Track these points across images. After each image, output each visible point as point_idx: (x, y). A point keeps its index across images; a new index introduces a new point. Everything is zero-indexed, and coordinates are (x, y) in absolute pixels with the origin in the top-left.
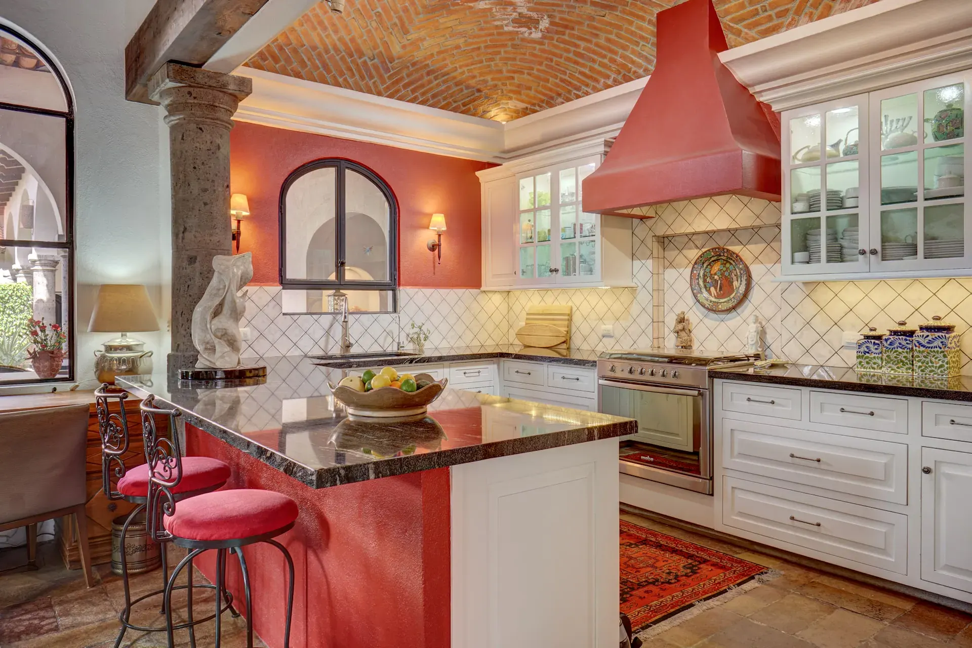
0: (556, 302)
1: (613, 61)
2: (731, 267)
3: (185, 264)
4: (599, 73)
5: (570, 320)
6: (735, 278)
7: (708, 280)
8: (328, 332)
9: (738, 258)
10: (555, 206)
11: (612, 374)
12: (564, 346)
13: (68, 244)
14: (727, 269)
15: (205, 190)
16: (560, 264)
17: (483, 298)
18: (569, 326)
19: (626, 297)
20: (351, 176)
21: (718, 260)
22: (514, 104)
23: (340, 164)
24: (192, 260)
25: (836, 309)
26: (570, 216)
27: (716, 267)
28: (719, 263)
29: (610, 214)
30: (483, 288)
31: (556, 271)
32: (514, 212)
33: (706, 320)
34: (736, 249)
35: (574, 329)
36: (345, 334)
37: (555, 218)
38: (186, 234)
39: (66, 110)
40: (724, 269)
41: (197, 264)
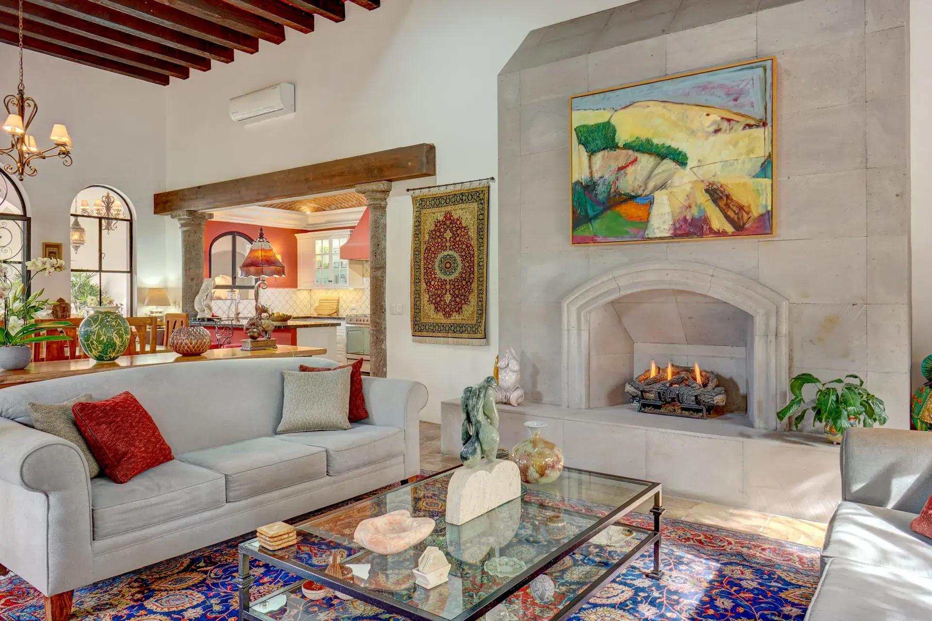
0: (332, 295)
1: (354, 196)
3: (189, 281)
4: (350, 200)
5: (338, 303)
8: (229, 308)
10: (330, 254)
11: (351, 322)
12: (336, 314)
13: (131, 271)
15: (197, 254)
16: (332, 279)
17: (298, 293)
18: (338, 305)
19: (360, 293)
20: (238, 238)
22: (313, 205)
23: (234, 234)
24: (192, 279)
26: (337, 258)
29: (352, 261)
30: (298, 288)
31: (331, 281)
32: (313, 254)
35: (340, 307)
36: (237, 309)
37: (331, 259)
38: (190, 270)
39: (129, 218)
41: (194, 281)
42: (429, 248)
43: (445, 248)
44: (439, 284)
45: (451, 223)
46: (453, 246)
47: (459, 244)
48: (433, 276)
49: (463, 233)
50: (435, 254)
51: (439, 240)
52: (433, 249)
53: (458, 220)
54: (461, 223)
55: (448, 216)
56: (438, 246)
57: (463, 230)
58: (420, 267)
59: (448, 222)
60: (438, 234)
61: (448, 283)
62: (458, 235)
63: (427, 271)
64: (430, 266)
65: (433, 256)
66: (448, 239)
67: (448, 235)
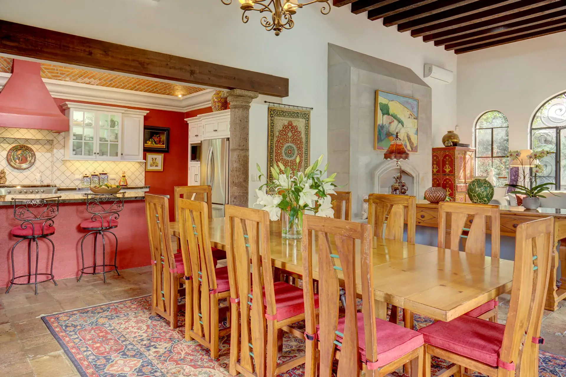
2: (27, 153)
6: (29, 157)
7: (15, 157)
9: (31, 150)
14: (25, 153)
21: (20, 149)
25: (73, 169)
27: (19, 152)
28: (21, 150)
33: (12, 173)
34: (29, 146)
40: (24, 153)
42: (278, 141)
43: (288, 142)
44: (285, 162)
45: (292, 128)
46: (293, 141)
47: (296, 141)
48: (281, 158)
49: (298, 135)
50: (282, 144)
51: (285, 137)
52: (281, 141)
53: (296, 127)
54: (297, 129)
55: (290, 124)
56: (284, 140)
57: (298, 133)
58: (273, 151)
59: (290, 127)
60: (284, 133)
61: (290, 162)
62: (296, 135)
63: (277, 154)
64: (279, 151)
65: (281, 145)
66: (290, 137)
67: (290, 134)
